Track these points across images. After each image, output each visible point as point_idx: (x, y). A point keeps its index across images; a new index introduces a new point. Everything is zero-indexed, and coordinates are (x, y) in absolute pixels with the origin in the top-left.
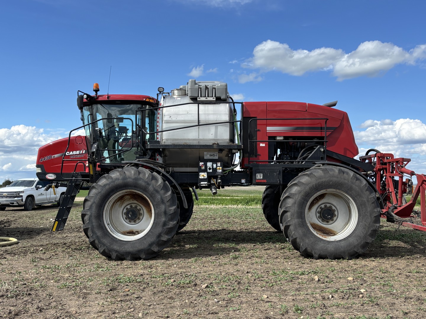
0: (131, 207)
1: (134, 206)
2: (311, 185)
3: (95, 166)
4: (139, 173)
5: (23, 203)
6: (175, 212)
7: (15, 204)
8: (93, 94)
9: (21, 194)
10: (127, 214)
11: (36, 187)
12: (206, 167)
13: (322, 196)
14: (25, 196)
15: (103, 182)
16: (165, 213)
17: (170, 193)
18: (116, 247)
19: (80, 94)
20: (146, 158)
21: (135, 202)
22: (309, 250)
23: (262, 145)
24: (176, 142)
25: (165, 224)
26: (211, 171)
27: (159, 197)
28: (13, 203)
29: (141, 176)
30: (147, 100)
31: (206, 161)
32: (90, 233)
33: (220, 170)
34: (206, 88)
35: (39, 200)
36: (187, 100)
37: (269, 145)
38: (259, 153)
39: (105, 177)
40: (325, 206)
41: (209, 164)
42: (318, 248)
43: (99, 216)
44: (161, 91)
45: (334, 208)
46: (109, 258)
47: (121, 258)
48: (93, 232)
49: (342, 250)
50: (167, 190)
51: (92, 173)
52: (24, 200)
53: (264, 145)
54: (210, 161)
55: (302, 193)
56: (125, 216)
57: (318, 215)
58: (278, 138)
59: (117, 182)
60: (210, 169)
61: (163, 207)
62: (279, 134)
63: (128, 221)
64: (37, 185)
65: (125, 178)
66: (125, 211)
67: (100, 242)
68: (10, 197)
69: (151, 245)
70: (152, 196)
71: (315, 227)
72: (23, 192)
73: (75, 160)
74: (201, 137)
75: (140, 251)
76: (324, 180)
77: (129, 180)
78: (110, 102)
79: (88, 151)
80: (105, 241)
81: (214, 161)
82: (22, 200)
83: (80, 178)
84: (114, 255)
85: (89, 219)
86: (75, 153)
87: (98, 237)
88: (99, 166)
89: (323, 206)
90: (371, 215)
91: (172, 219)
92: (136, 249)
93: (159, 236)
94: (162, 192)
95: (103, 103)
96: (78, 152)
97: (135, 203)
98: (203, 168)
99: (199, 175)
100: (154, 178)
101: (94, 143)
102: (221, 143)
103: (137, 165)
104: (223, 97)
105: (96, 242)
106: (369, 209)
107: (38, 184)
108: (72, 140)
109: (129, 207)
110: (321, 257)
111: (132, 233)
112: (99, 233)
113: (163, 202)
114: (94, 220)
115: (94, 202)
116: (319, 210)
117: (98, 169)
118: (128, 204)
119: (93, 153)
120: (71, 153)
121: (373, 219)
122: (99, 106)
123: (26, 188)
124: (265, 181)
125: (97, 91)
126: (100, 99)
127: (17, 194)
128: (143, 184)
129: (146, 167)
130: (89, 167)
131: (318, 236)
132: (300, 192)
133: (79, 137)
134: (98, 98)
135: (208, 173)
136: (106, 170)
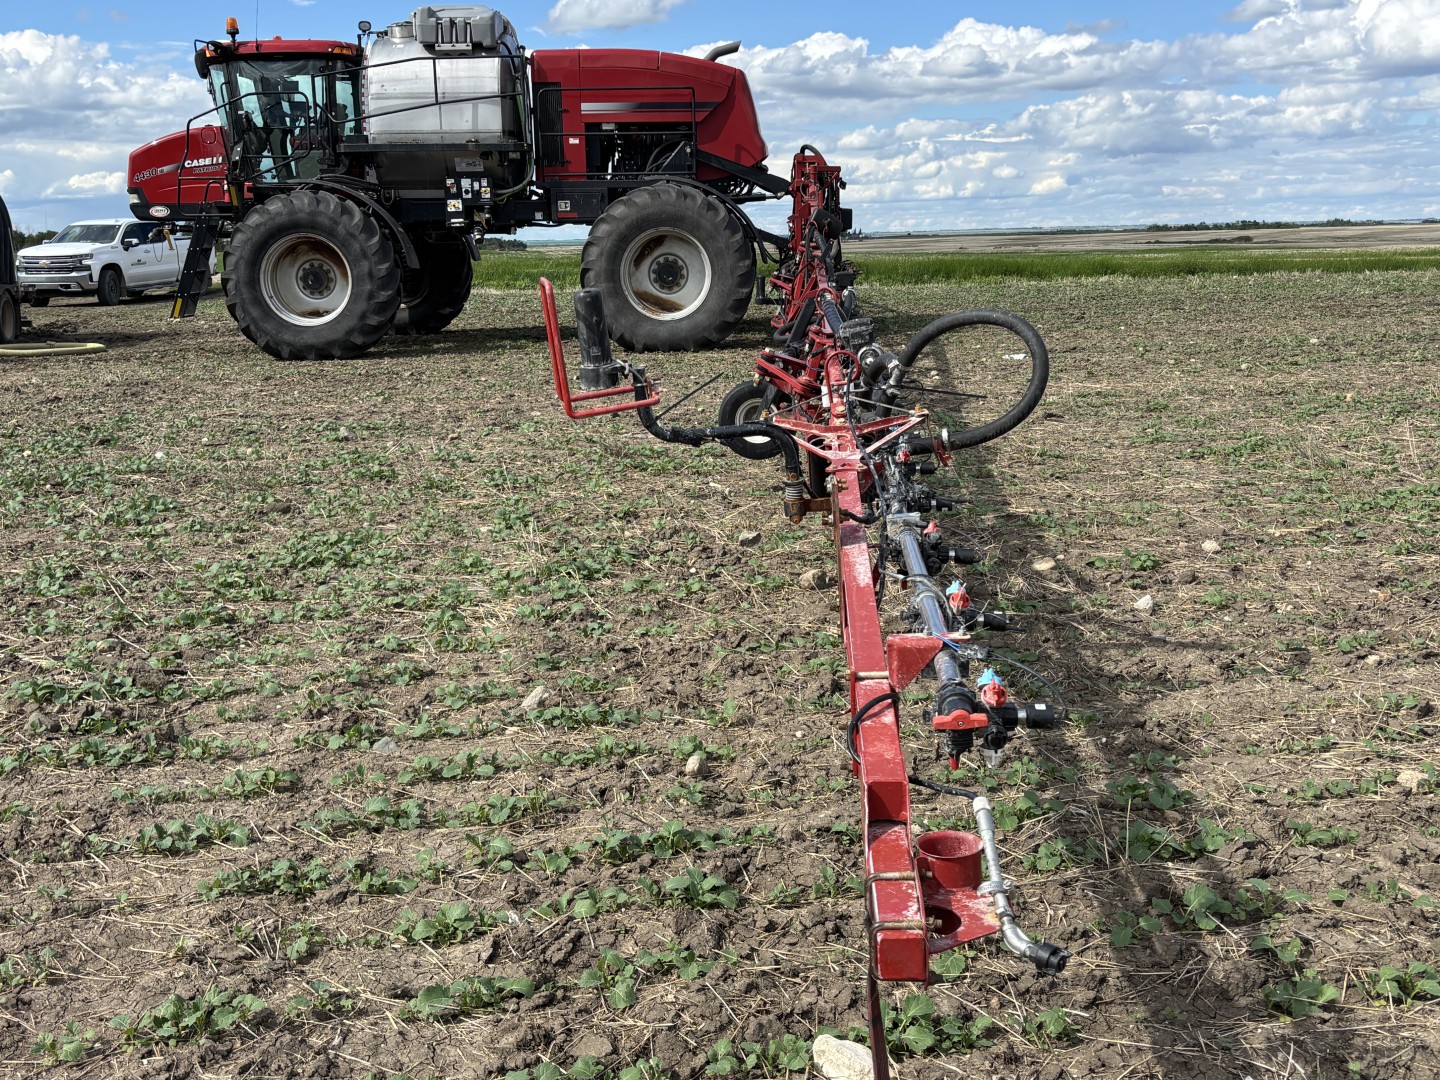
0: (312, 265)
1: (316, 264)
2: (629, 221)
3: (240, 188)
4: (318, 202)
5: (94, 285)
6: (390, 274)
7: (74, 288)
8: (226, 40)
9: (85, 262)
10: (304, 279)
11: (122, 242)
12: (459, 188)
13: (658, 241)
14: (96, 265)
15: (254, 219)
16: (371, 275)
17: (376, 239)
18: (287, 337)
19: (200, 46)
20: (340, 172)
21: (319, 256)
22: (627, 336)
23: (573, 141)
24: (396, 139)
25: (371, 296)
26: (470, 196)
27: (357, 246)
28: (68, 286)
29: (322, 207)
30: (337, 51)
31: (458, 177)
32: (239, 313)
33: (486, 195)
34: (452, 23)
35: (134, 278)
36: (417, 50)
37: (588, 141)
38: (567, 158)
39: (257, 211)
40: (666, 260)
41: (466, 183)
42: (642, 334)
43: (253, 282)
44: (365, 28)
45: (680, 263)
46: (279, 357)
47: (298, 355)
48: (244, 310)
49: (683, 335)
50: (372, 235)
51: (235, 203)
52: (96, 278)
53: (577, 141)
54: (468, 175)
55: (614, 236)
56: (301, 284)
57: (653, 276)
58: (605, 127)
59: (279, 220)
60: (467, 192)
61: (365, 266)
62: (607, 118)
63: (308, 292)
64: (124, 237)
65: (292, 212)
66: (301, 273)
67: (258, 328)
68: (60, 270)
69: (350, 332)
70: (343, 245)
71: (644, 297)
72: (90, 256)
73: (203, 176)
74: (446, 128)
75: (331, 344)
76: (651, 210)
77: (300, 215)
78: (262, 56)
79: (227, 157)
80: (268, 326)
81: (475, 176)
82: (91, 276)
83: (215, 214)
84: (285, 352)
85: (236, 288)
86: (202, 162)
87: (254, 320)
88: (250, 189)
89: (661, 260)
90: (732, 272)
91: (383, 287)
92: (322, 340)
93: (363, 316)
94: (362, 237)
95: (249, 58)
96: (208, 161)
97: (318, 259)
98: (454, 190)
99: (446, 205)
100: (345, 211)
101: (236, 143)
102: (485, 139)
103: (316, 188)
104: (487, 42)
105: (252, 328)
106: (728, 263)
107: (127, 234)
108: (194, 135)
109: (307, 266)
110: (650, 348)
111: (317, 314)
112: (255, 313)
113: (365, 255)
114: (244, 290)
115: (241, 257)
116: (655, 266)
117: (248, 195)
118: (306, 260)
119: (236, 162)
120: (195, 163)
121: (737, 280)
122: (243, 64)
123: (98, 245)
124: (575, 215)
125: (233, 32)
126: (242, 50)
127: (77, 263)
128: (327, 222)
129: (333, 191)
130: (229, 190)
131: (644, 312)
132: (609, 234)
133: (209, 127)
134: (237, 49)
135: (464, 201)
136: (263, 195)
